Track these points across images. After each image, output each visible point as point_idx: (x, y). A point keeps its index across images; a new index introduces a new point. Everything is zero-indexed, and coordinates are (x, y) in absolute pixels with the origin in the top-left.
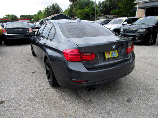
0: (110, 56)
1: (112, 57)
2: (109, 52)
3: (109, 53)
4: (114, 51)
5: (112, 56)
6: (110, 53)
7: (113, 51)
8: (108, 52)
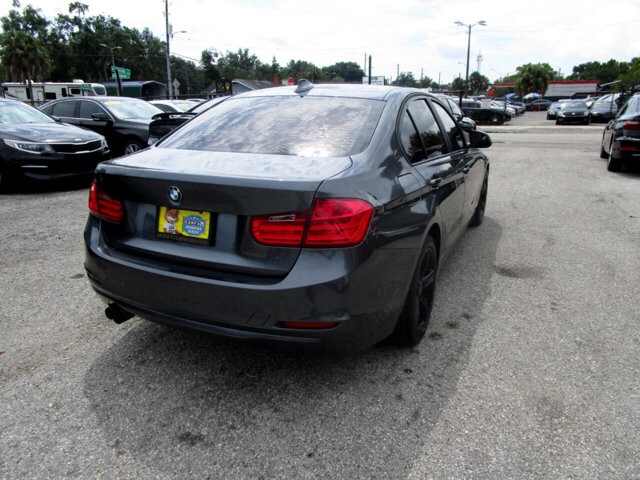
0: (179, 227)
1: (185, 233)
2: (177, 213)
3: (176, 216)
4: (197, 213)
5: (184, 229)
6: (180, 217)
7: (193, 213)
8: (172, 211)
